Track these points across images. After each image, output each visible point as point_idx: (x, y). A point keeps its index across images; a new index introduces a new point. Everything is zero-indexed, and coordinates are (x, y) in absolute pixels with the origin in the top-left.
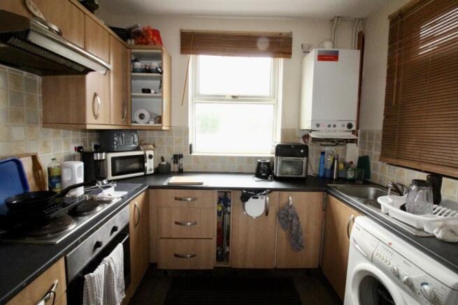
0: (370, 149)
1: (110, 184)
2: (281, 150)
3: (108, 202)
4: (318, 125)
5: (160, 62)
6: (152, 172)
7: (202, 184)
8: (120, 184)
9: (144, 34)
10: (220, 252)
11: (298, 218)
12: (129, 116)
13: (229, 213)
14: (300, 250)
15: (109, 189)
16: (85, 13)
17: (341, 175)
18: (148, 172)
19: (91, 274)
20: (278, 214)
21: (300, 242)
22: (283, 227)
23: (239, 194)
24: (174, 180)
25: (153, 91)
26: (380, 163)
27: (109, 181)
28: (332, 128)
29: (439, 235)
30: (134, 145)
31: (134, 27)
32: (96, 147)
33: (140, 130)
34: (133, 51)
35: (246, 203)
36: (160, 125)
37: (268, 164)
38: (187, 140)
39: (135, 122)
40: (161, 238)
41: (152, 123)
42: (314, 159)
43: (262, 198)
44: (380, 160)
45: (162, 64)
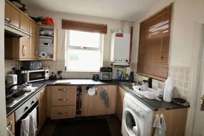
0: (134, 69)
1: (29, 84)
2: (102, 70)
3: (30, 91)
4: (116, 60)
5: (52, 32)
6: (48, 79)
7: (70, 83)
8: (33, 84)
9: (45, 20)
10: (77, 111)
11: (108, 95)
12: (38, 55)
13: (81, 95)
14: (108, 107)
15: (29, 86)
16: (20, 12)
17: (124, 79)
18: (46, 79)
19: (24, 119)
20: (101, 94)
21: (108, 104)
22: (102, 99)
23: (85, 87)
24: (58, 82)
25: (49, 44)
26: (137, 74)
27: (28, 83)
28: (121, 61)
29: (147, 97)
30: (39, 67)
31: (42, 17)
32: (21, 68)
33: (42, 60)
34: (40, 27)
35: (88, 90)
36: (52, 59)
37: (97, 75)
38: (64, 65)
39: (40, 57)
40: (52, 106)
41: (48, 58)
42: (115, 73)
43: (94, 88)
44: (137, 73)
45: (53, 33)
